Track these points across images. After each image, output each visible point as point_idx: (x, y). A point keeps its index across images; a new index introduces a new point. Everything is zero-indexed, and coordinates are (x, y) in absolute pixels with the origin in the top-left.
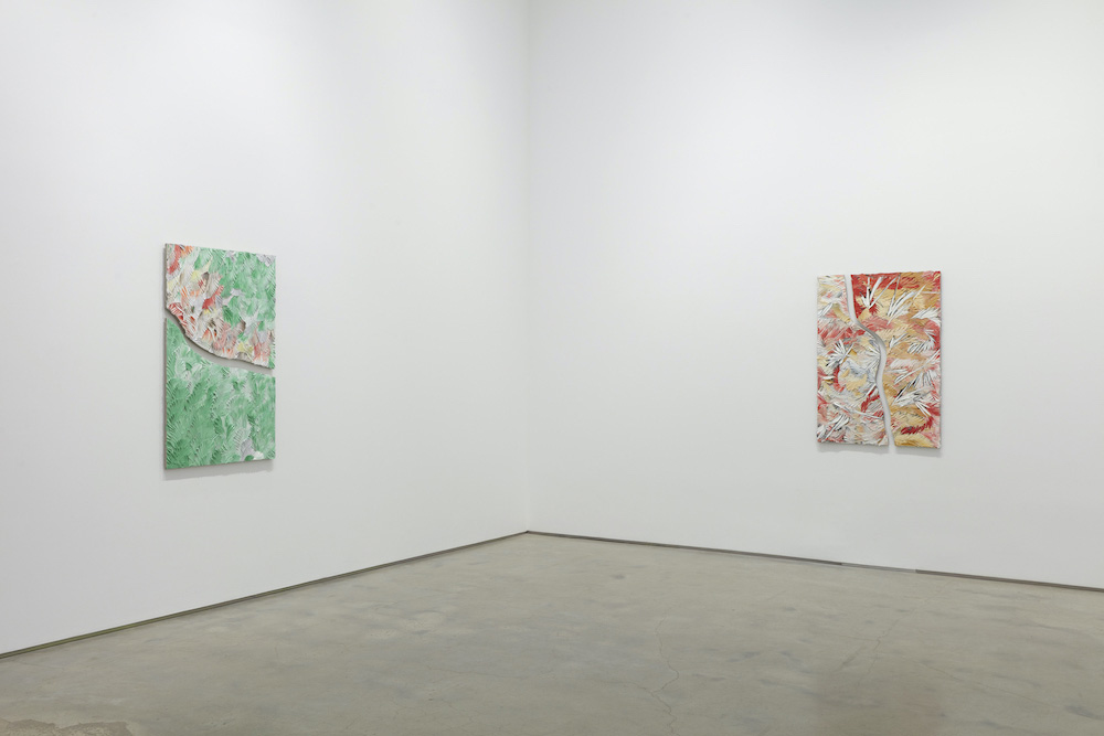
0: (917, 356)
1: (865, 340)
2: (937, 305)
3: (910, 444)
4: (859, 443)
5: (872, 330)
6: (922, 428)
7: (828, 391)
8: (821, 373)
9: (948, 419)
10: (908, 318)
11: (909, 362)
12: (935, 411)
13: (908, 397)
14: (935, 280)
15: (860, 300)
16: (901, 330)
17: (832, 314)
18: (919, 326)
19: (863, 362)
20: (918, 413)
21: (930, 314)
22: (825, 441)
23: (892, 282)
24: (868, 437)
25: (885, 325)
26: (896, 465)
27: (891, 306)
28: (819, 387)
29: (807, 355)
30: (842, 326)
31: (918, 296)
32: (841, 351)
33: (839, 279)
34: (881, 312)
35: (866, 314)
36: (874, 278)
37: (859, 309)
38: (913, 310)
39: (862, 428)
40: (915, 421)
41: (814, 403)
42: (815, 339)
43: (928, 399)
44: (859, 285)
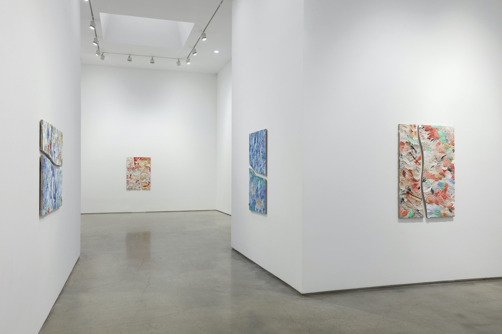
0: (146, 173)
1: (136, 170)
2: (150, 164)
3: (145, 189)
4: (135, 189)
5: (138, 168)
6: (147, 186)
7: (129, 179)
8: (128, 176)
9: (151, 184)
10: (145, 166)
11: (145, 174)
12: (149, 183)
13: (145, 180)
14: (149, 159)
15: (136, 162)
16: (144, 168)
17: (130, 164)
18: (147, 167)
19: (137, 174)
20: (146, 183)
21: (149, 165)
22: (128, 189)
23: (141, 159)
24: (137, 188)
25: (140, 167)
26: (142, 193)
27: (142, 163)
28: (127, 178)
29: (124, 172)
30: (132, 167)
31: (147, 162)
32: (132, 172)
33: (131, 158)
34: (140, 164)
35: (137, 165)
36: (138, 158)
37: (135, 164)
38: (145, 164)
39: (136, 186)
40: (146, 185)
41: (126, 181)
42: (126, 169)
43: (148, 180)
44: (135, 159)
